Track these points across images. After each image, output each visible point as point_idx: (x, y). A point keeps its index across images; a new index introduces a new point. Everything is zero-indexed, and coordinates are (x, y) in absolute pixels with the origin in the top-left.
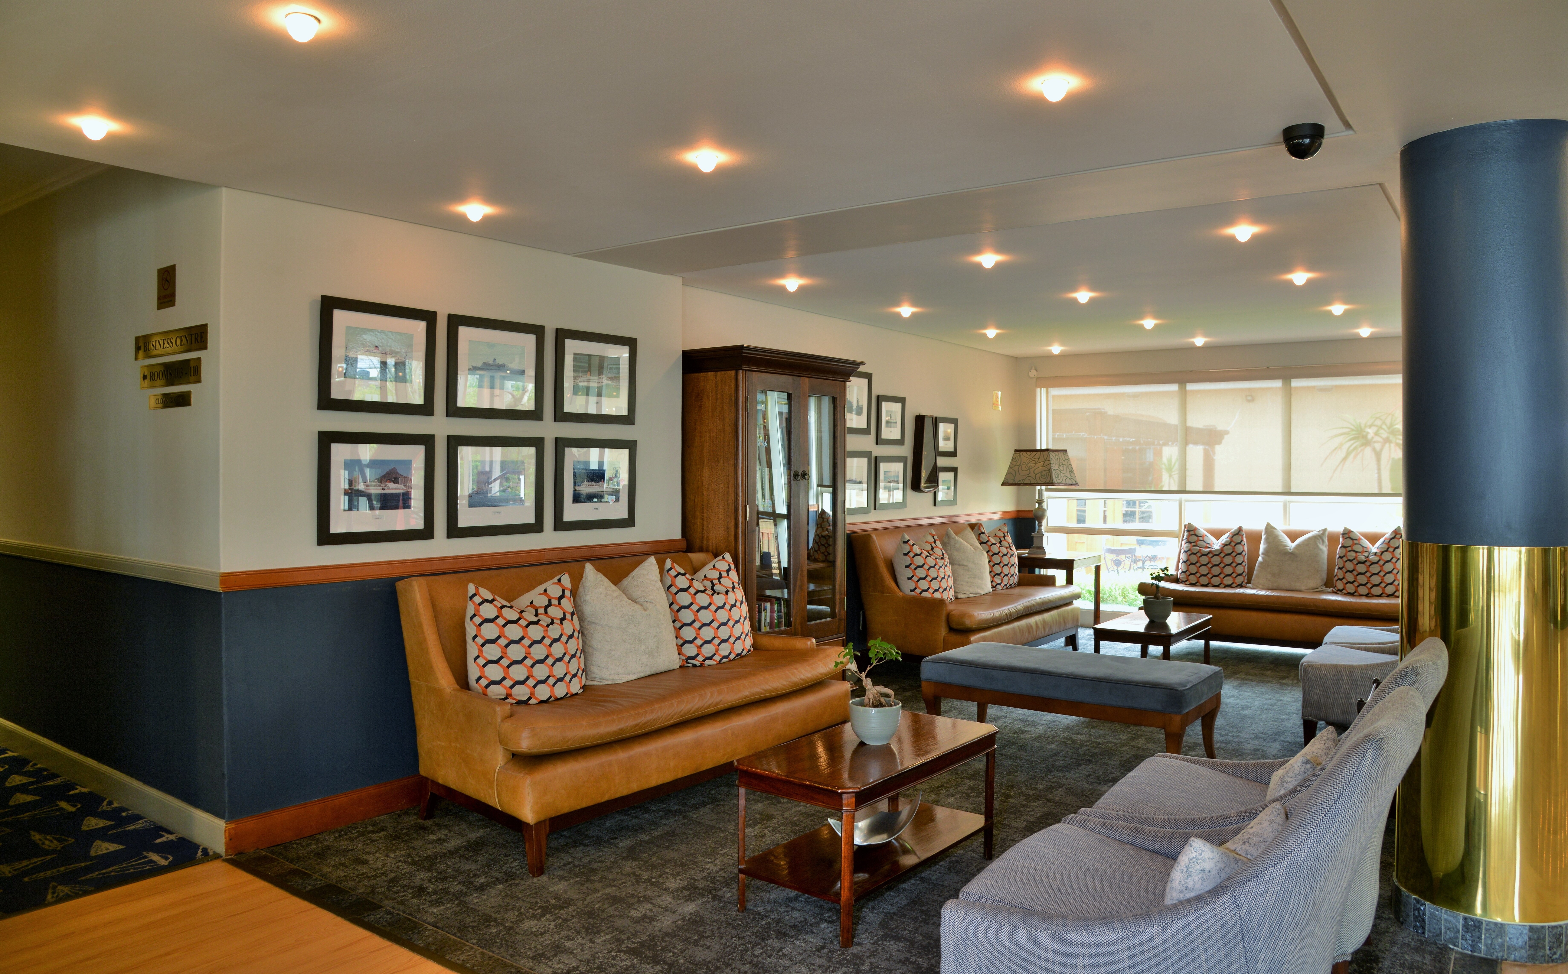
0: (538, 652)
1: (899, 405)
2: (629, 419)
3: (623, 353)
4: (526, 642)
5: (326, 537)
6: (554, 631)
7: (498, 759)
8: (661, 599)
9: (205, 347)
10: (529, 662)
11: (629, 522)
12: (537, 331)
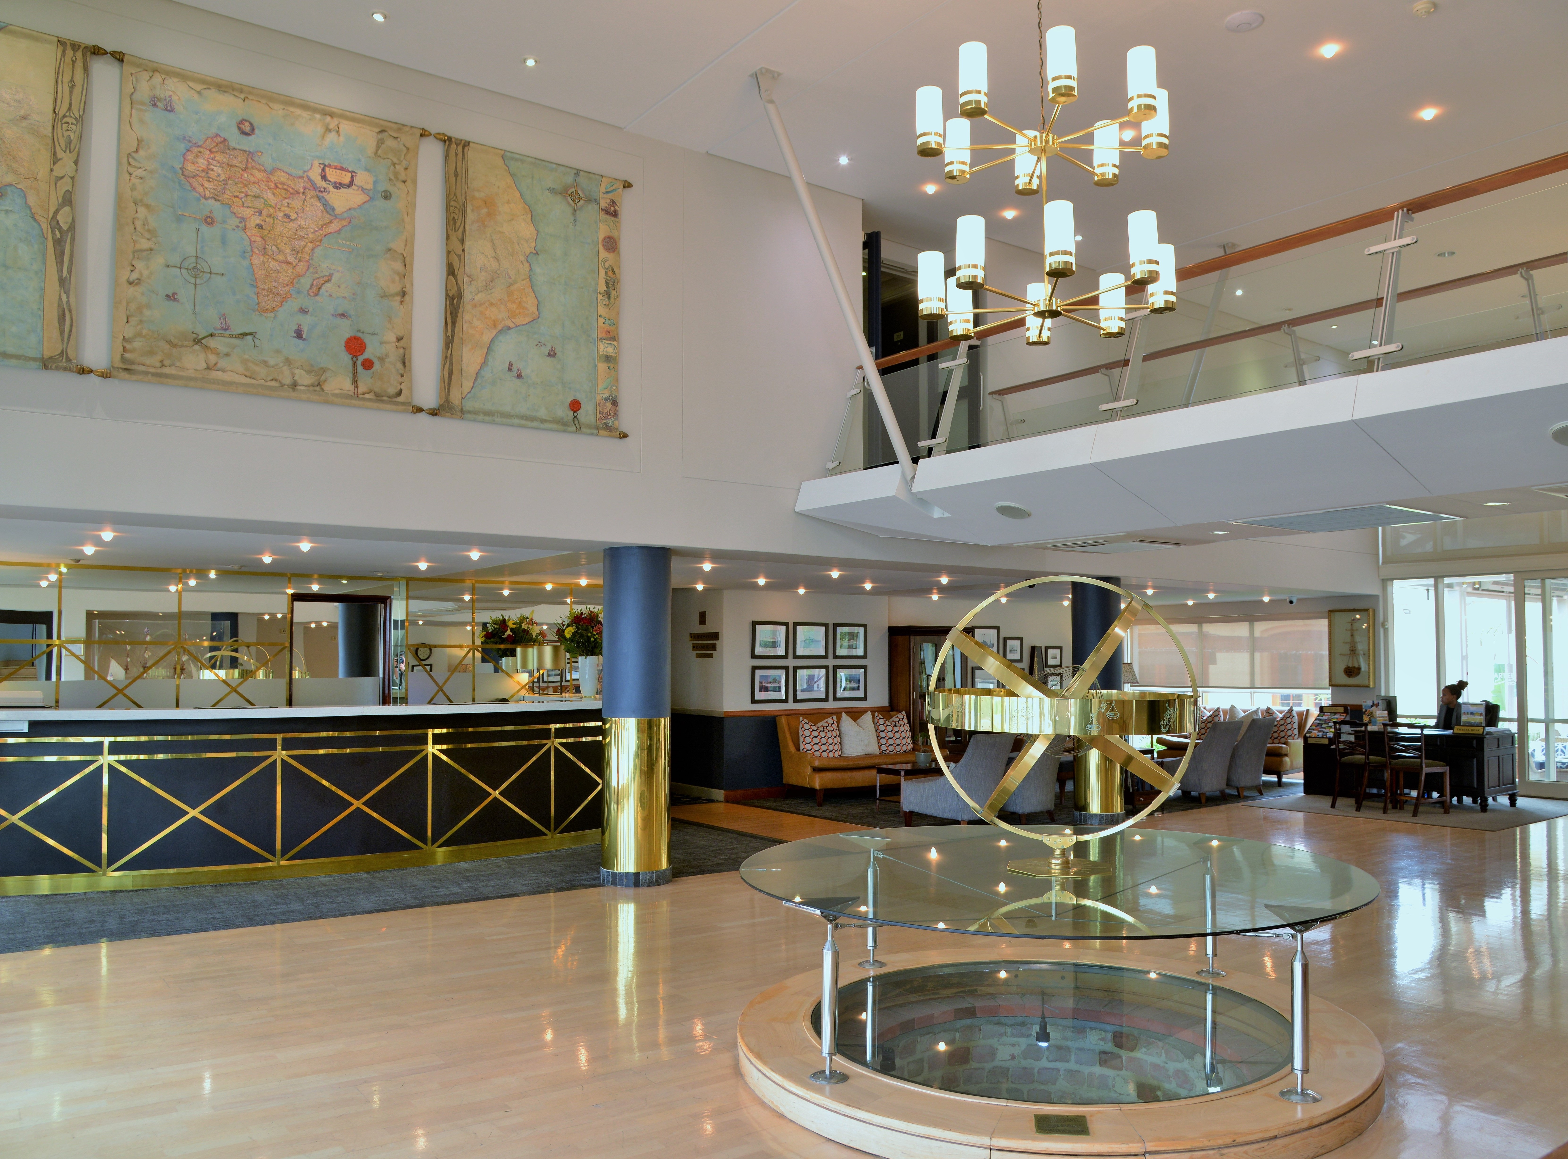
0: (824, 741)
1: (1019, 642)
2: (864, 657)
3: (862, 630)
4: (819, 737)
5: (754, 701)
6: (829, 735)
7: (809, 770)
8: (871, 726)
9: (718, 639)
10: (820, 744)
11: (865, 698)
12: (826, 625)
